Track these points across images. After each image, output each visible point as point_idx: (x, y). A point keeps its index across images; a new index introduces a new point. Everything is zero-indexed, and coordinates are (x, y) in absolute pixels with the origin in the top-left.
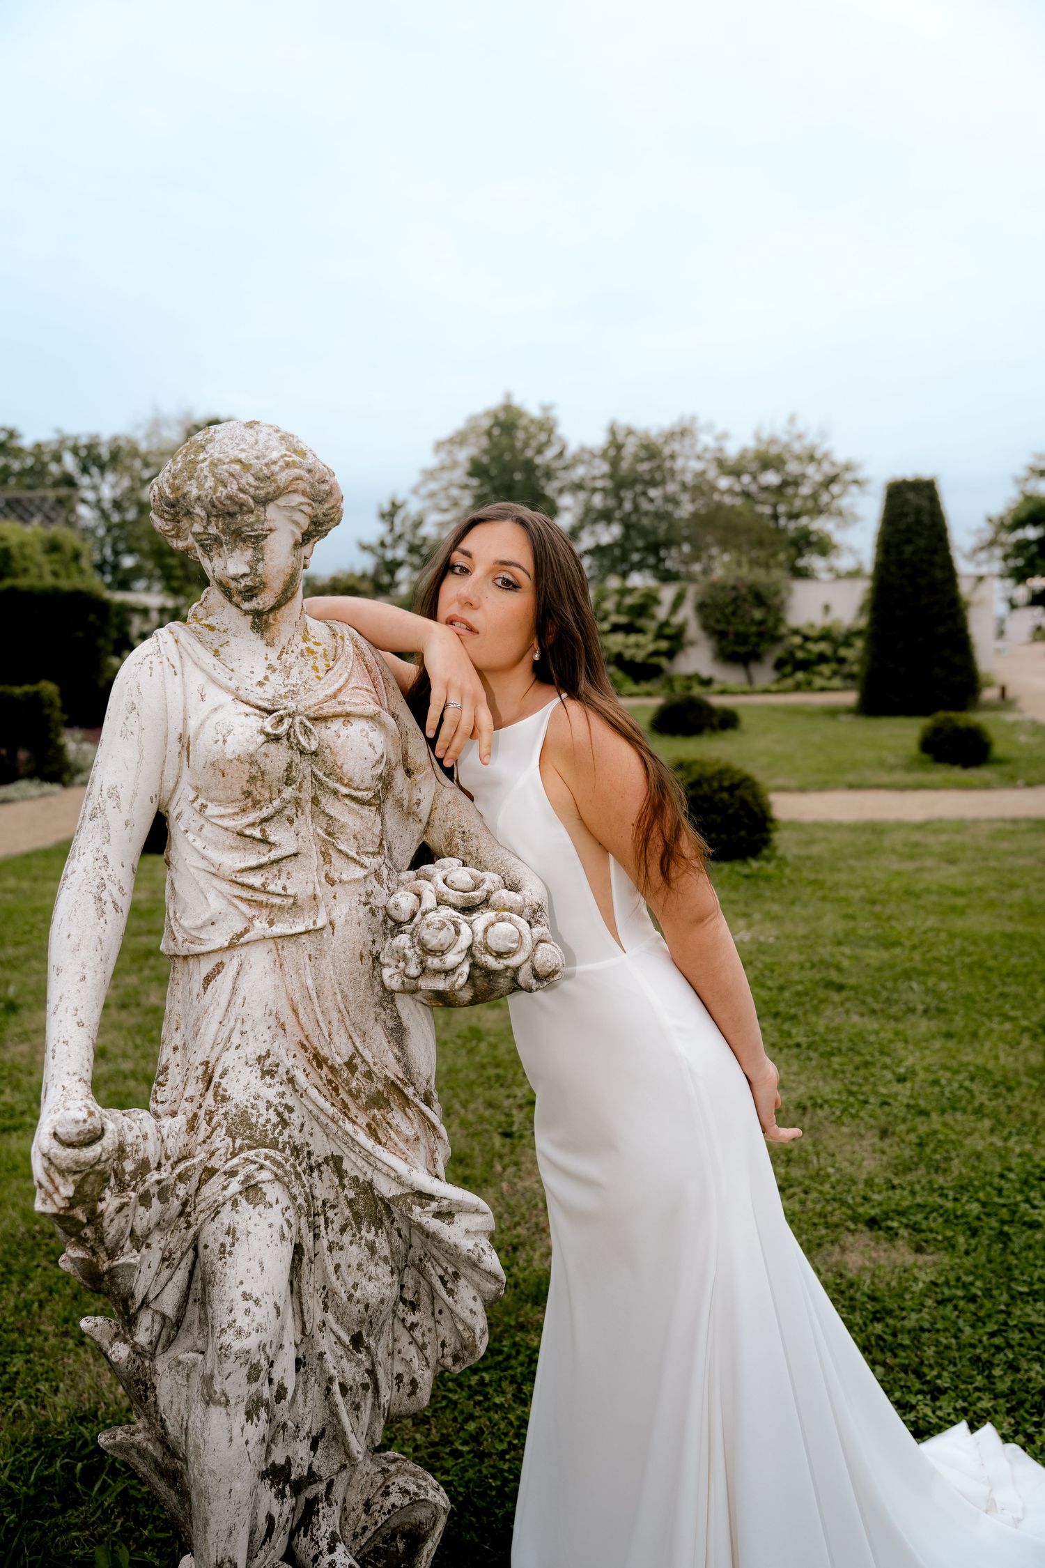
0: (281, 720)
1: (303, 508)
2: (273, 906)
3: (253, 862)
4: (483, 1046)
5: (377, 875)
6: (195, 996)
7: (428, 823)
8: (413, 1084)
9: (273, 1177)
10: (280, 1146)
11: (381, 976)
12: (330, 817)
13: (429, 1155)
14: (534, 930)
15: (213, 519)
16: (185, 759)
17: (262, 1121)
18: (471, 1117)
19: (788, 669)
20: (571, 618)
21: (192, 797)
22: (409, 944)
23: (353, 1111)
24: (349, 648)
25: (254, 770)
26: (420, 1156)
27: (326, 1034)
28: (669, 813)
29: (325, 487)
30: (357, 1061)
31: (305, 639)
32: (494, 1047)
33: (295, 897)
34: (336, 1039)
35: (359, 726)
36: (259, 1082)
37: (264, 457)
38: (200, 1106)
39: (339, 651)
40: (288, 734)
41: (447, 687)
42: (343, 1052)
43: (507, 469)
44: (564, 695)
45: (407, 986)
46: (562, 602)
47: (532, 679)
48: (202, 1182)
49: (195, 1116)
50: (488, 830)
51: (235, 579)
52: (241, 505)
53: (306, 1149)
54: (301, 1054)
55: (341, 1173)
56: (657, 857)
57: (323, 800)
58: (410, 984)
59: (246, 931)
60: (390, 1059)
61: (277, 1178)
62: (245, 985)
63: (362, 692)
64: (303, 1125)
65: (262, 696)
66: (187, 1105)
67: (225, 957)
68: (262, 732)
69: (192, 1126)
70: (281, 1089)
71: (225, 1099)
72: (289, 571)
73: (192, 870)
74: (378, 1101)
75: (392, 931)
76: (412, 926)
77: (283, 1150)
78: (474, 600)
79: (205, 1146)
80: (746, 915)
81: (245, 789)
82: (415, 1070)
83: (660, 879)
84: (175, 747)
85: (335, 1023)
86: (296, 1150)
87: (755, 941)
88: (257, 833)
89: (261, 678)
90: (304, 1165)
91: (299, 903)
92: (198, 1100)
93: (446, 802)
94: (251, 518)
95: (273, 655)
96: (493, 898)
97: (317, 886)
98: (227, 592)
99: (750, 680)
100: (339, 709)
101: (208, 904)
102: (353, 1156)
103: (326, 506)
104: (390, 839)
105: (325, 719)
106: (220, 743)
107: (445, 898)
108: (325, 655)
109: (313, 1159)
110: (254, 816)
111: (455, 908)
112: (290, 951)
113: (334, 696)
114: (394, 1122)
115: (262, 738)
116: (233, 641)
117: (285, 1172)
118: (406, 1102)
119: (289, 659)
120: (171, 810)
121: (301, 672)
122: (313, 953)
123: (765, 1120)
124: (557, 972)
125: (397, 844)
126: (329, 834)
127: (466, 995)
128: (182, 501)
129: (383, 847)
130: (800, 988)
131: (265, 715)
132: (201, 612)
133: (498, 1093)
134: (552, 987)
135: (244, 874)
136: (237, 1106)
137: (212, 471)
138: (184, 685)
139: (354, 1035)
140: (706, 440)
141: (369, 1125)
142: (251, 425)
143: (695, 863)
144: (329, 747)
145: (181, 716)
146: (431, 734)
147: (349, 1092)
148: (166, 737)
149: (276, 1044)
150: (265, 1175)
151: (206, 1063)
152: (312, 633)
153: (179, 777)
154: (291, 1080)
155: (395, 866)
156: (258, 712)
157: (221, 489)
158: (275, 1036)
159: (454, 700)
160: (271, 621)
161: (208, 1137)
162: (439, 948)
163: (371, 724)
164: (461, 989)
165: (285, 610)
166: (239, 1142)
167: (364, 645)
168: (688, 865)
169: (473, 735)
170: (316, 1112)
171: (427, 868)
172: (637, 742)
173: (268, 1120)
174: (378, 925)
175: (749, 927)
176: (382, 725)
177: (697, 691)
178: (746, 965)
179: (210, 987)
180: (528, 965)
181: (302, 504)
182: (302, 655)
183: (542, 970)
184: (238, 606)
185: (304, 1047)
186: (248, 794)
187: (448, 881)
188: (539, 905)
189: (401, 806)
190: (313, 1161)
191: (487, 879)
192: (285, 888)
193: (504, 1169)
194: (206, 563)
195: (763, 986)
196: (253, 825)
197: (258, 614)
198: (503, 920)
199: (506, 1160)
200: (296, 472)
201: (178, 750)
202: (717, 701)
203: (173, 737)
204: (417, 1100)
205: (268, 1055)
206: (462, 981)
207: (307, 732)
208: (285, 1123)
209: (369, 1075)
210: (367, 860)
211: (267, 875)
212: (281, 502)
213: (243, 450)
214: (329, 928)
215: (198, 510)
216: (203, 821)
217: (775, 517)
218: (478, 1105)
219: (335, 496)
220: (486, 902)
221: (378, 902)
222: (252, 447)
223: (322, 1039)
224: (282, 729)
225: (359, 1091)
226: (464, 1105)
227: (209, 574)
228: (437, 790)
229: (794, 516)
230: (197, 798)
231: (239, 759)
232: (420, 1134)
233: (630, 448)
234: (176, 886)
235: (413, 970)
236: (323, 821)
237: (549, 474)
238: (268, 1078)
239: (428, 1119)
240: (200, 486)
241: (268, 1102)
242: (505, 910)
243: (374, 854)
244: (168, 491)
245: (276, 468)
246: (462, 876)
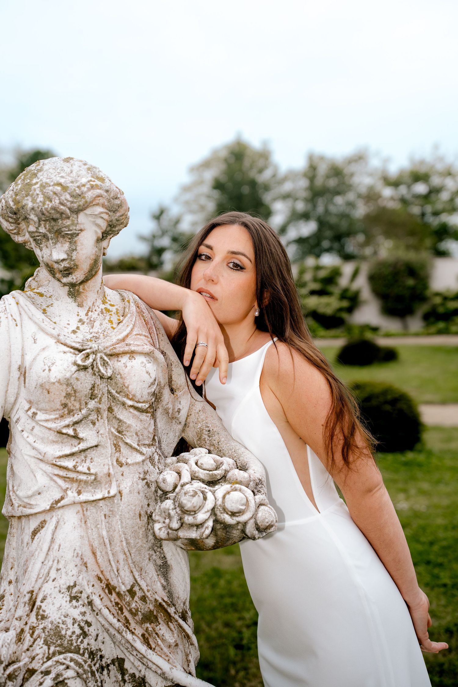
0: (88, 356)
1: (103, 215)
2: (81, 481)
3: (68, 451)
4: (222, 582)
5: (151, 459)
6: (25, 544)
7: (185, 424)
8: (174, 605)
9: (75, 674)
10: (81, 652)
11: (153, 529)
12: (120, 421)
13: (184, 657)
14: (257, 497)
15: (42, 223)
16: (23, 382)
17: (69, 633)
18: (213, 634)
19: (432, 319)
20: (280, 288)
21: (26, 408)
22: (172, 506)
23: (133, 625)
24: (133, 308)
25: (69, 389)
26: (178, 658)
27: (115, 570)
28: (347, 417)
29: (117, 202)
30: (136, 588)
31: (104, 302)
32: (229, 582)
33: (96, 475)
34: (122, 573)
35: (140, 360)
36: (68, 605)
37: (77, 181)
38: (26, 623)
39: (127, 310)
40: (92, 365)
41: (198, 332)
42: (127, 582)
43: (238, 185)
44: (275, 339)
45: (171, 536)
46: (274, 277)
47: (255, 328)
48: (25, 680)
49: (22, 631)
50: (225, 429)
51: (57, 262)
52: (62, 213)
53: (99, 653)
54: (98, 585)
55: (123, 671)
56: (340, 448)
57: (115, 409)
58: (173, 534)
59: (62, 498)
60: (158, 586)
61: (78, 675)
62: (60, 536)
63: (142, 337)
64: (97, 635)
65: (75, 340)
66: (17, 623)
67: (47, 517)
68: (75, 363)
69: (19, 639)
70: (83, 609)
71: (43, 617)
72: (93, 257)
73: (26, 457)
74: (150, 618)
75: (161, 497)
76: (174, 494)
77: (83, 655)
78: (215, 278)
79: (28, 653)
80: (405, 491)
81: (63, 402)
82: (175, 595)
83: (342, 462)
84: (16, 374)
85: (121, 562)
86: (92, 654)
87: (411, 509)
88: (71, 432)
89: (74, 328)
90: (97, 665)
91: (99, 479)
92: (25, 619)
93: (198, 410)
94: (68, 222)
95: (82, 312)
96: (229, 475)
97: (111, 467)
98: (51, 271)
99: (406, 327)
100: (127, 349)
101: (36, 481)
102: (132, 658)
103: (118, 214)
104: (160, 435)
105: (117, 355)
106: (47, 371)
107: (197, 475)
108: (117, 313)
109: (104, 660)
110: (68, 420)
111: (203, 481)
112: (92, 511)
113: (123, 340)
114: (161, 633)
115: (75, 368)
116: (56, 303)
117: (84, 670)
118: (169, 618)
119: (93, 315)
120: (12, 416)
121: (101, 324)
122: (107, 513)
123: (420, 635)
124: (272, 526)
125: (164, 439)
126: (119, 432)
127: (211, 542)
128: (21, 210)
129: (155, 441)
130: (444, 543)
131: (77, 352)
132: (34, 284)
133: (232, 617)
134: (269, 536)
135: (62, 459)
136: (52, 623)
137: (41, 191)
138: (22, 332)
139: (134, 570)
140: (375, 163)
141: (143, 635)
142: (68, 160)
143: (365, 451)
144: (119, 374)
145: (20, 354)
146: (187, 364)
147: (130, 611)
148: (10, 367)
149: (80, 578)
150: (70, 673)
151: (32, 592)
152: (108, 298)
153: (18, 394)
154: (90, 603)
155: (163, 454)
156: (72, 350)
157: (47, 202)
158: (80, 572)
159: (202, 341)
160: (81, 290)
161: (31, 646)
162: (192, 509)
163: (148, 359)
164: (207, 538)
165: (90, 283)
166: (52, 649)
167: (143, 306)
168: (361, 453)
169: (215, 364)
170: (107, 625)
171: (185, 455)
172: (324, 369)
173: (74, 633)
174: (151, 494)
175: (407, 498)
176: (155, 359)
177: (369, 335)
178: (404, 527)
179: (36, 537)
180: (252, 521)
181: (102, 213)
182: (102, 313)
183: (262, 525)
184: (59, 280)
185: (100, 579)
186: (65, 405)
187: (199, 463)
188: (260, 480)
189: (168, 413)
190: (103, 663)
191: (225, 462)
192: (89, 469)
193: (237, 672)
194: (37, 252)
195: (418, 541)
196: (68, 426)
197: (72, 285)
198: (236, 490)
199: (239, 666)
200: (97, 192)
201: (18, 376)
202: (383, 342)
203: (15, 367)
204: (176, 617)
205: (75, 585)
206: (208, 532)
207: (105, 364)
208: (85, 634)
209: (144, 599)
210: (144, 450)
211: (77, 460)
212: (88, 211)
213: (62, 177)
214: (119, 495)
215: (33, 217)
216: (34, 424)
217: (423, 215)
218: (218, 625)
219: (124, 208)
220: (224, 478)
221: (152, 478)
222: (68, 175)
223: (112, 574)
224: (88, 362)
225: (137, 610)
226: (209, 625)
227: (40, 259)
228: (191, 402)
229: (436, 214)
230: (30, 408)
231: (59, 382)
232: (179, 642)
233: (322, 169)
234: (15, 468)
235: (175, 525)
236: (115, 423)
237: (267, 188)
238: (74, 602)
239: (184, 630)
240: (34, 201)
241: (74, 619)
242: (237, 483)
243: (149, 446)
244: (12, 204)
245: (84, 189)
246: (208, 460)
